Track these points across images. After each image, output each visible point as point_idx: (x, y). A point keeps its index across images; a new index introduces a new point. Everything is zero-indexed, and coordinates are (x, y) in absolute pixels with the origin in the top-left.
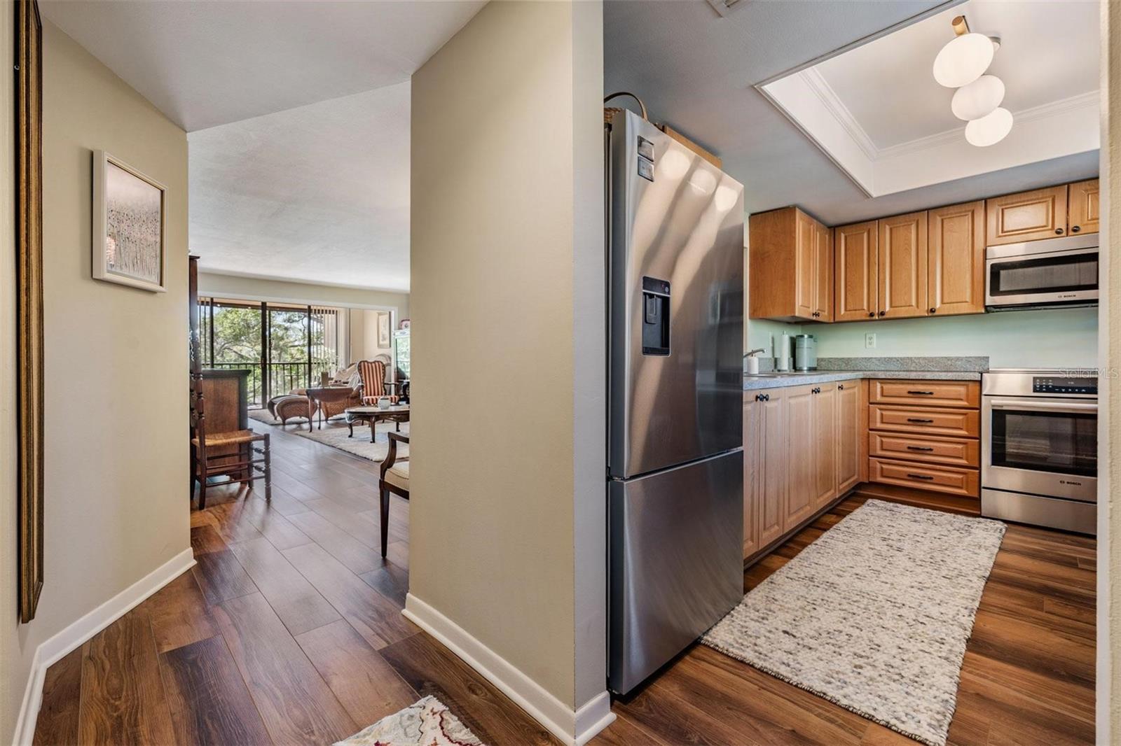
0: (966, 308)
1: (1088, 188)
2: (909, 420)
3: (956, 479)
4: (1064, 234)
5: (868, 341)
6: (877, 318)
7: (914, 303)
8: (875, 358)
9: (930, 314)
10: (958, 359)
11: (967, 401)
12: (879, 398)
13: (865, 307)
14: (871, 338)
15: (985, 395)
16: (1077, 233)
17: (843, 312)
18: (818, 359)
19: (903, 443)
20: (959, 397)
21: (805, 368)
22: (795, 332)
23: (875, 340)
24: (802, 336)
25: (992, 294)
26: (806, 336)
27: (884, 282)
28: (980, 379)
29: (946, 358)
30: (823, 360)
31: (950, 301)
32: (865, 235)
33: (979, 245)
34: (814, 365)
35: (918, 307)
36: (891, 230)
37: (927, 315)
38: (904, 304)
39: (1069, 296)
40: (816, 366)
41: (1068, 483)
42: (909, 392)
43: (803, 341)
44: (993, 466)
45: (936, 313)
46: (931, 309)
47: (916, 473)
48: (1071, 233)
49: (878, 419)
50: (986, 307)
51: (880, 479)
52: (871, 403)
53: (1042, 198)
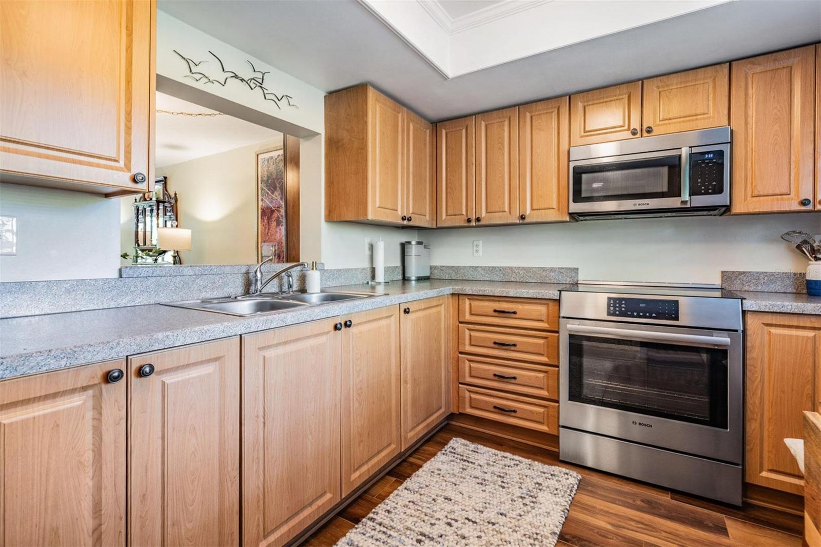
0: (552, 216)
1: (660, 84)
2: (495, 343)
3: (538, 413)
4: (639, 135)
5: (475, 248)
6: (474, 224)
7: (507, 209)
8: (481, 267)
9: (521, 221)
10: (552, 270)
11: (548, 323)
12: (468, 317)
13: (464, 213)
14: (477, 246)
15: (564, 317)
16: (651, 135)
17: (444, 217)
18: (431, 268)
19: (489, 370)
20: (539, 318)
21: (413, 278)
22: (402, 238)
23: (480, 248)
24: (410, 243)
25: (574, 201)
26: (414, 243)
27: (480, 184)
28: (558, 298)
29: (542, 268)
30: (436, 268)
31: (538, 207)
32: (464, 131)
33: (564, 146)
34: (426, 273)
35: (510, 213)
36: (486, 126)
37: (518, 222)
38: (498, 210)
39: (644, 204)
40: (429, 275)
41: (640, 424)
42: (495, 311)
43: (411, 248)
44: (569, 402)
45: (527, 220)
46: (522, 216)
47: (501, 405)
48: (645, 134)
49: (467, 342)
50: (570, 214)
51: (469, 411)
52: (461, 322)
53: (619, 95)
